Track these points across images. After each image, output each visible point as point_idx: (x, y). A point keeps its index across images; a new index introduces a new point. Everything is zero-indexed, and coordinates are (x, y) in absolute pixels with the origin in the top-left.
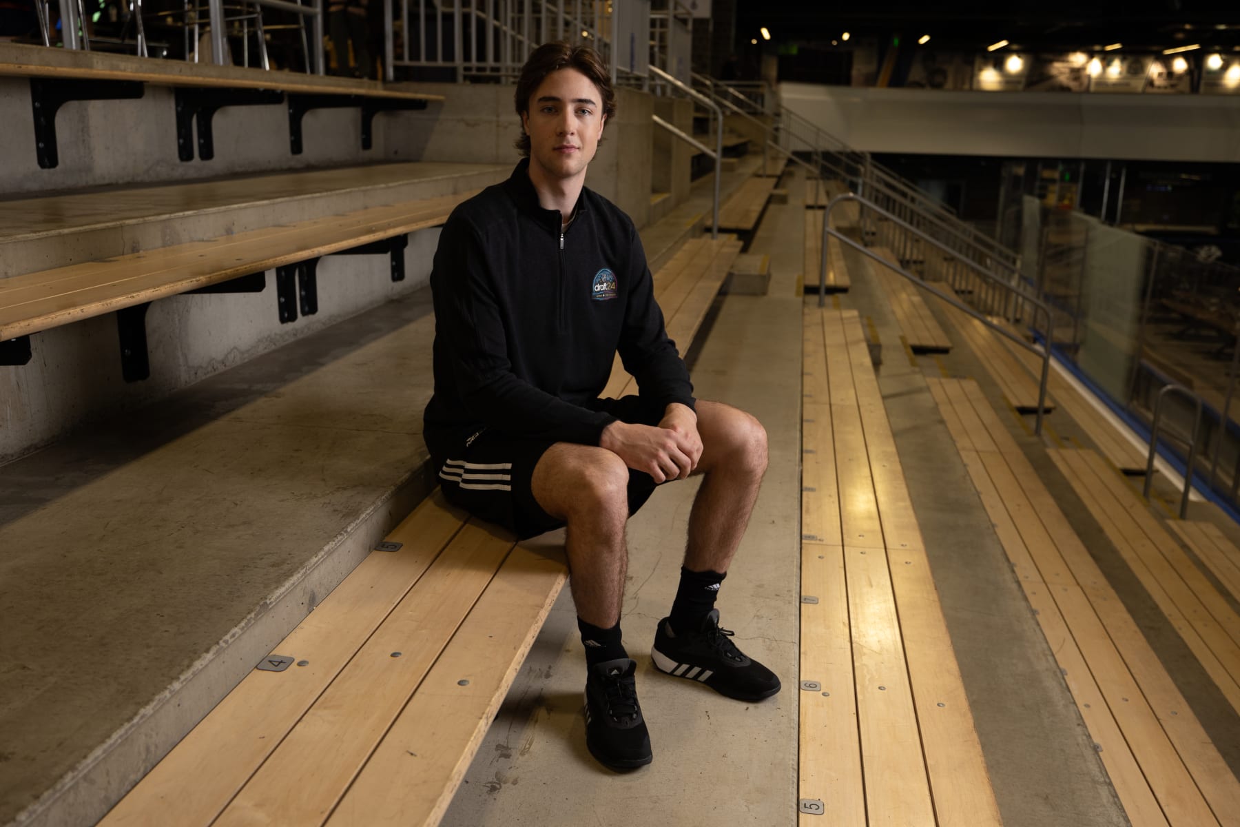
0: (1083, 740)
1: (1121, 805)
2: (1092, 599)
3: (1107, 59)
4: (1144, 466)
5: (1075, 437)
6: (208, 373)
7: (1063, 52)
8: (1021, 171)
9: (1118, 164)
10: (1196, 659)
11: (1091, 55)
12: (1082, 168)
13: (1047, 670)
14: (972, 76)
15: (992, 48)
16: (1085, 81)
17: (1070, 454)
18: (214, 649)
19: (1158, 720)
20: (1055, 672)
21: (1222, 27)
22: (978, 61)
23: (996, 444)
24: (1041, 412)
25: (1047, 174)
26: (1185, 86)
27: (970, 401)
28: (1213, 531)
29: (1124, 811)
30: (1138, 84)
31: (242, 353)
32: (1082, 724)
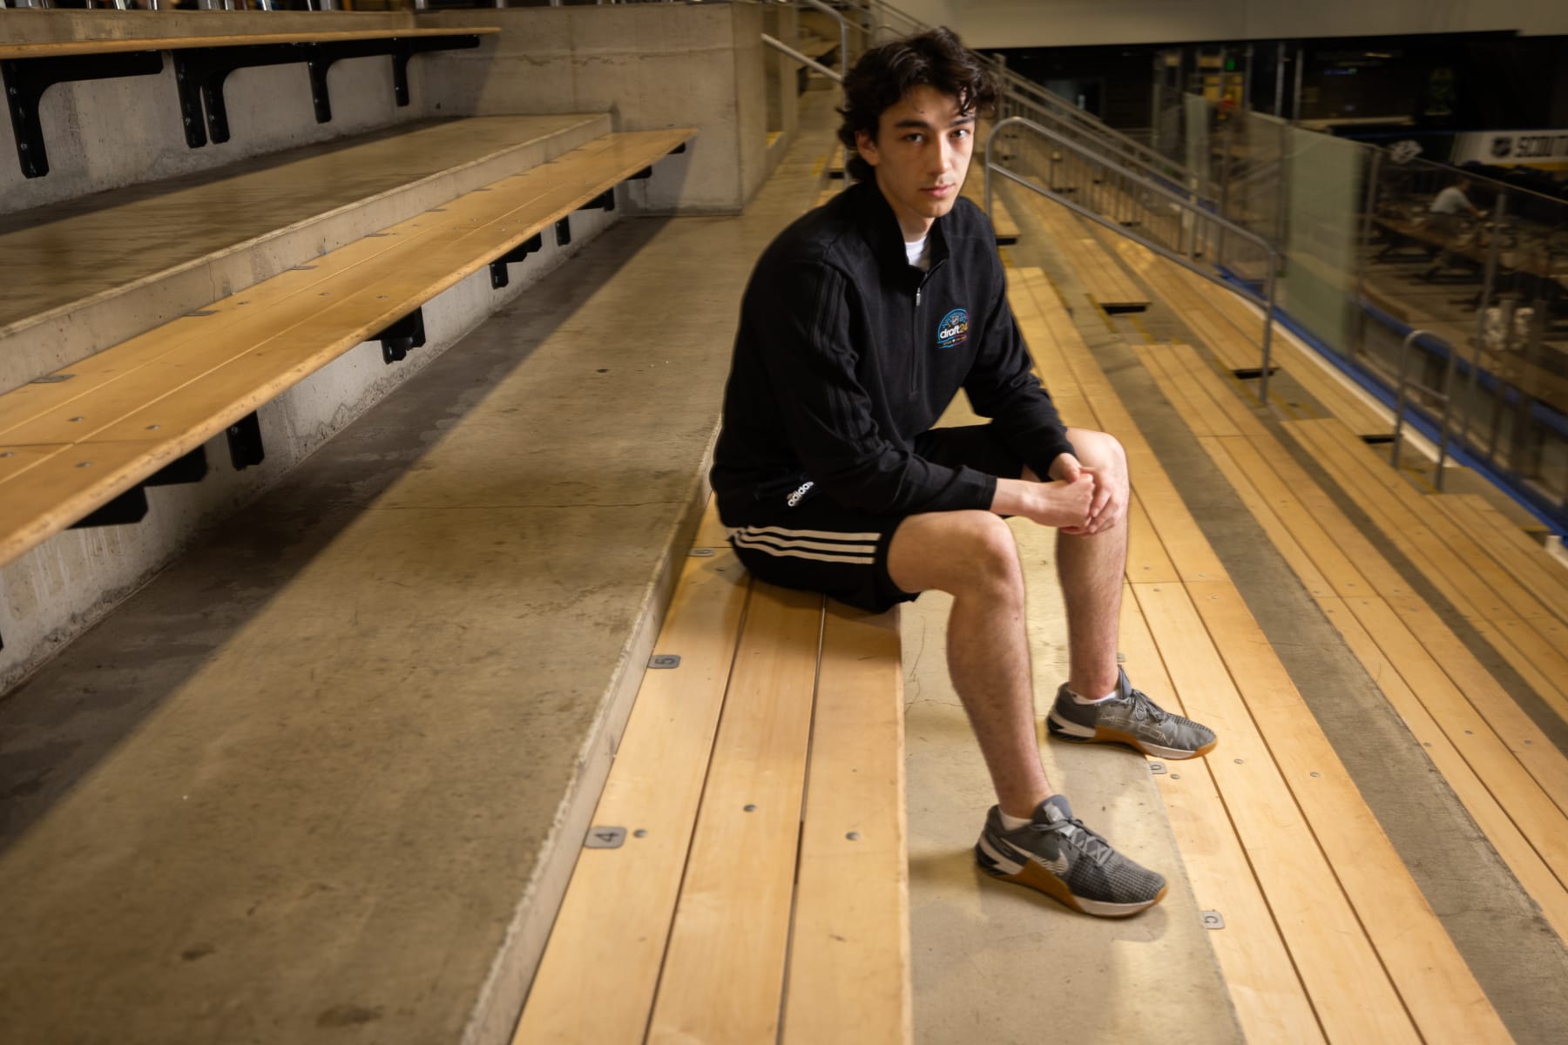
0: (1440, 788)
1: (1504, 863)
2: (1401, 611)
4: (1389, 432)
5: (1308, 406)
10: (1511, 669)
13: (1376, 706)
17: (1308, 425)
19: (1512, 752)
20: (1386, 708)
23: (1236, 425)
24: (1265, 373)
27: (1190, 372)
28: (1482, 505)
29: (1510, 871)
32: (1434, 770)
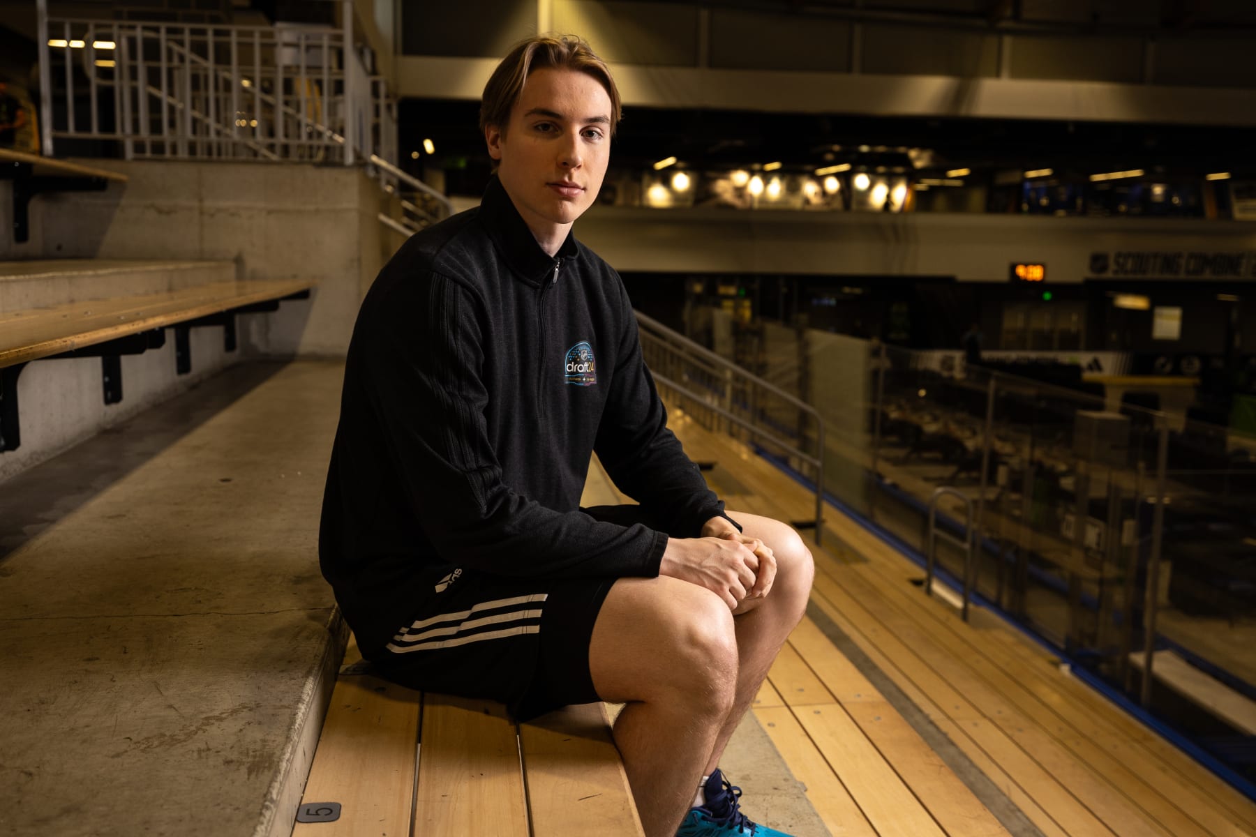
3: (767, 177)
7: (725, 171)
8: (698, 288)
9: (791, 279)
11: (752, 173)
12: (756, 282)
14: (641, 194)
15: (660, 165)
16: (748, 199)
21: (865, 149)
22: (646, 178)
25: (722, 290)
26: (838, 204)
30: (797, 203)
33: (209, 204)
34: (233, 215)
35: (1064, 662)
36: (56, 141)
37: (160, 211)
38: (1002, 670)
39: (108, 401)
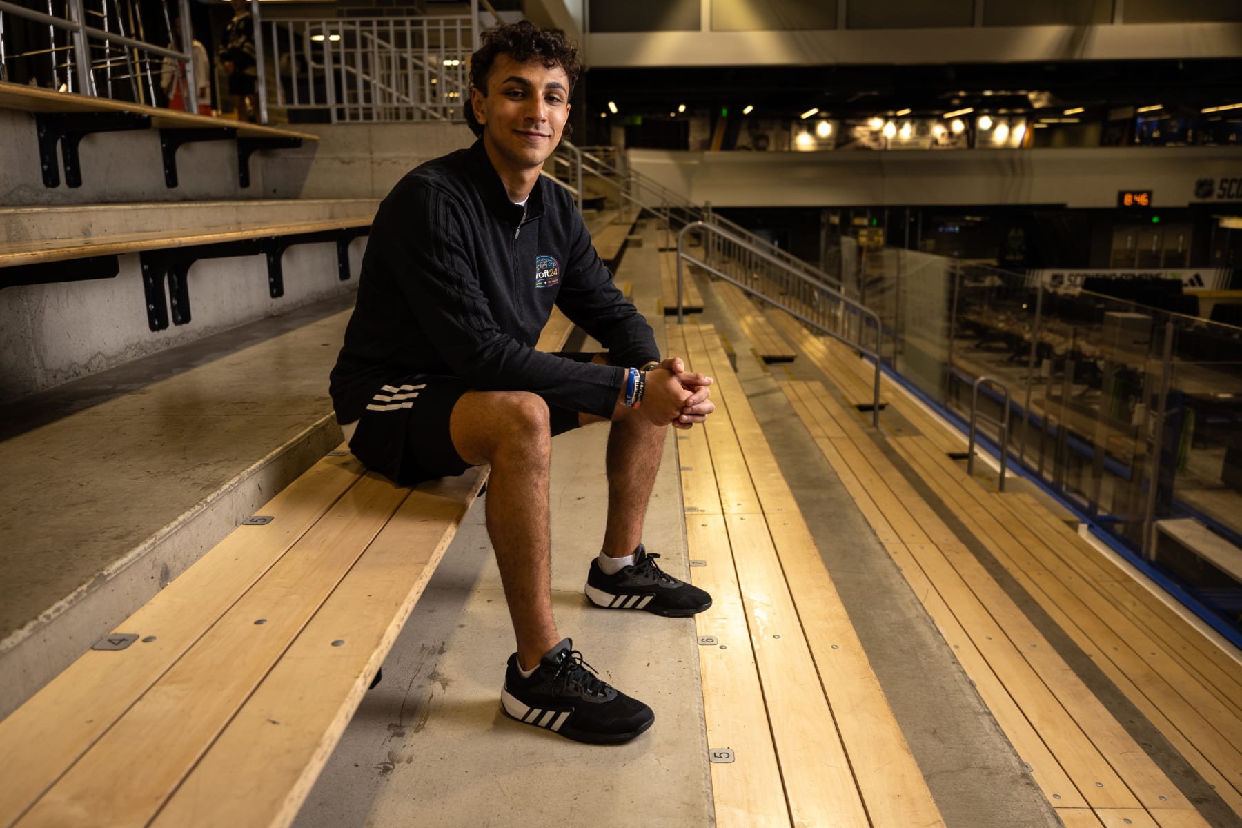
0: (959, 676)
1: (1003, 732)
2: (947, 554)
3: (899, 122)
4: (966, 451)
5: (904, 427)
6: (69, 377)
7: (862, 118)
8: (835, 220)
9: (915, 209)
10: (1036, 603)
11: (886, 119)
12: (887, 213)
13: (918, 617)
14: (790, 141)
15: (805, 116)
16: (883, 142)
17: (905, 440)
18: (31, 625)
19: (1020, 653)
20: (925, 618)
21: (988, 93)
22: (794, 127)
23: (844, 431)
24: (877, 408)
25: (857, 221)
26: (962, 143)
27: (817, 398)
28: (1029, 500)
29: (1007, 738)
30: (926, 143)
31: (109, 359)
32: (955, 661)
33: (377, 155)
34: (394, 163)
35: (1083, 522)
36: (269, 111)
37: (343, 162)
38: (995, 518)
39: (273, 296)
